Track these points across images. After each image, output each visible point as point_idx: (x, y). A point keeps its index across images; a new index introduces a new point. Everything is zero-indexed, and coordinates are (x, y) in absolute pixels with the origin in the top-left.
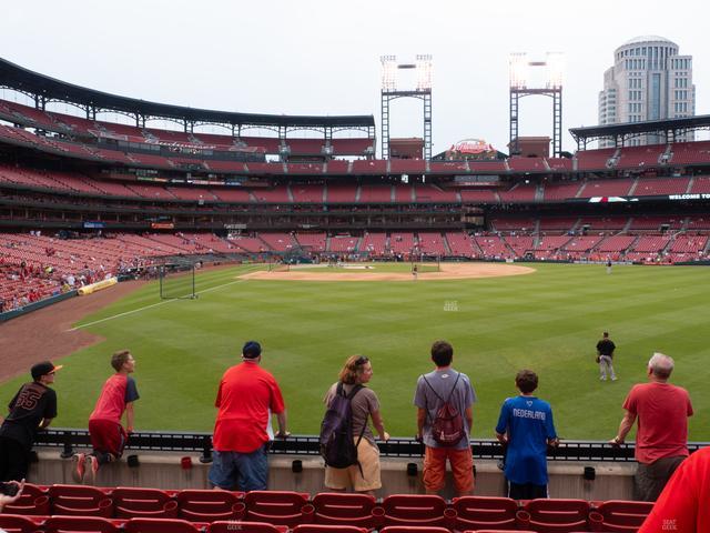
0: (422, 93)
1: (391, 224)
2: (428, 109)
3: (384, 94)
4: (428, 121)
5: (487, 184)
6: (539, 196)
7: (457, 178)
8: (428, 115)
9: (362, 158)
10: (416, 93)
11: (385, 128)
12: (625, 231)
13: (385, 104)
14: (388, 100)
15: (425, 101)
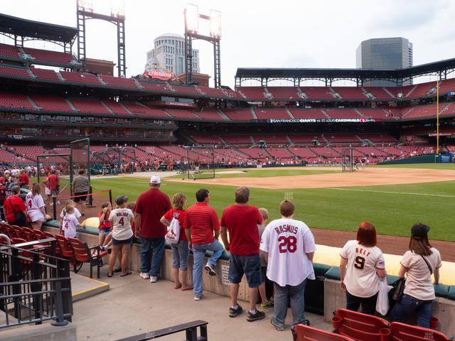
0: (116, 20)
1: (112, 138)
2: (121, 35)
4: (121, 45)
5: (187, 105)
6: (224, 117)
7: (163, 99)
8: (121, 41)
9: (62, 70)
10: (111, 18)
11: (82, 46)
12: (292, 144)
13: (81, 22)
14: (84, 20)
15: (119, 27)
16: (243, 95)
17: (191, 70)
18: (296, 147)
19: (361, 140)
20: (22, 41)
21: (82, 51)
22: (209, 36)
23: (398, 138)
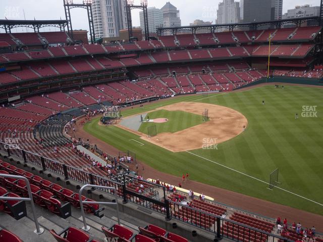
0: (85, 6)
2: (90, 15)
3: (65, 5)
4: (91, 21)
6: (153, 60)
8: (91, 19)
10: (83, 5)
12: (191, 73)
13: (67, 11)
14: (69, 9)
15: (88, 10)
16: (162, 43)
17: (131, 28)
18: (193, 75)
19: (230, 68)
20: (38, 29)
21: (70, 29)
22: (140, 5)
23: (251, 66)
